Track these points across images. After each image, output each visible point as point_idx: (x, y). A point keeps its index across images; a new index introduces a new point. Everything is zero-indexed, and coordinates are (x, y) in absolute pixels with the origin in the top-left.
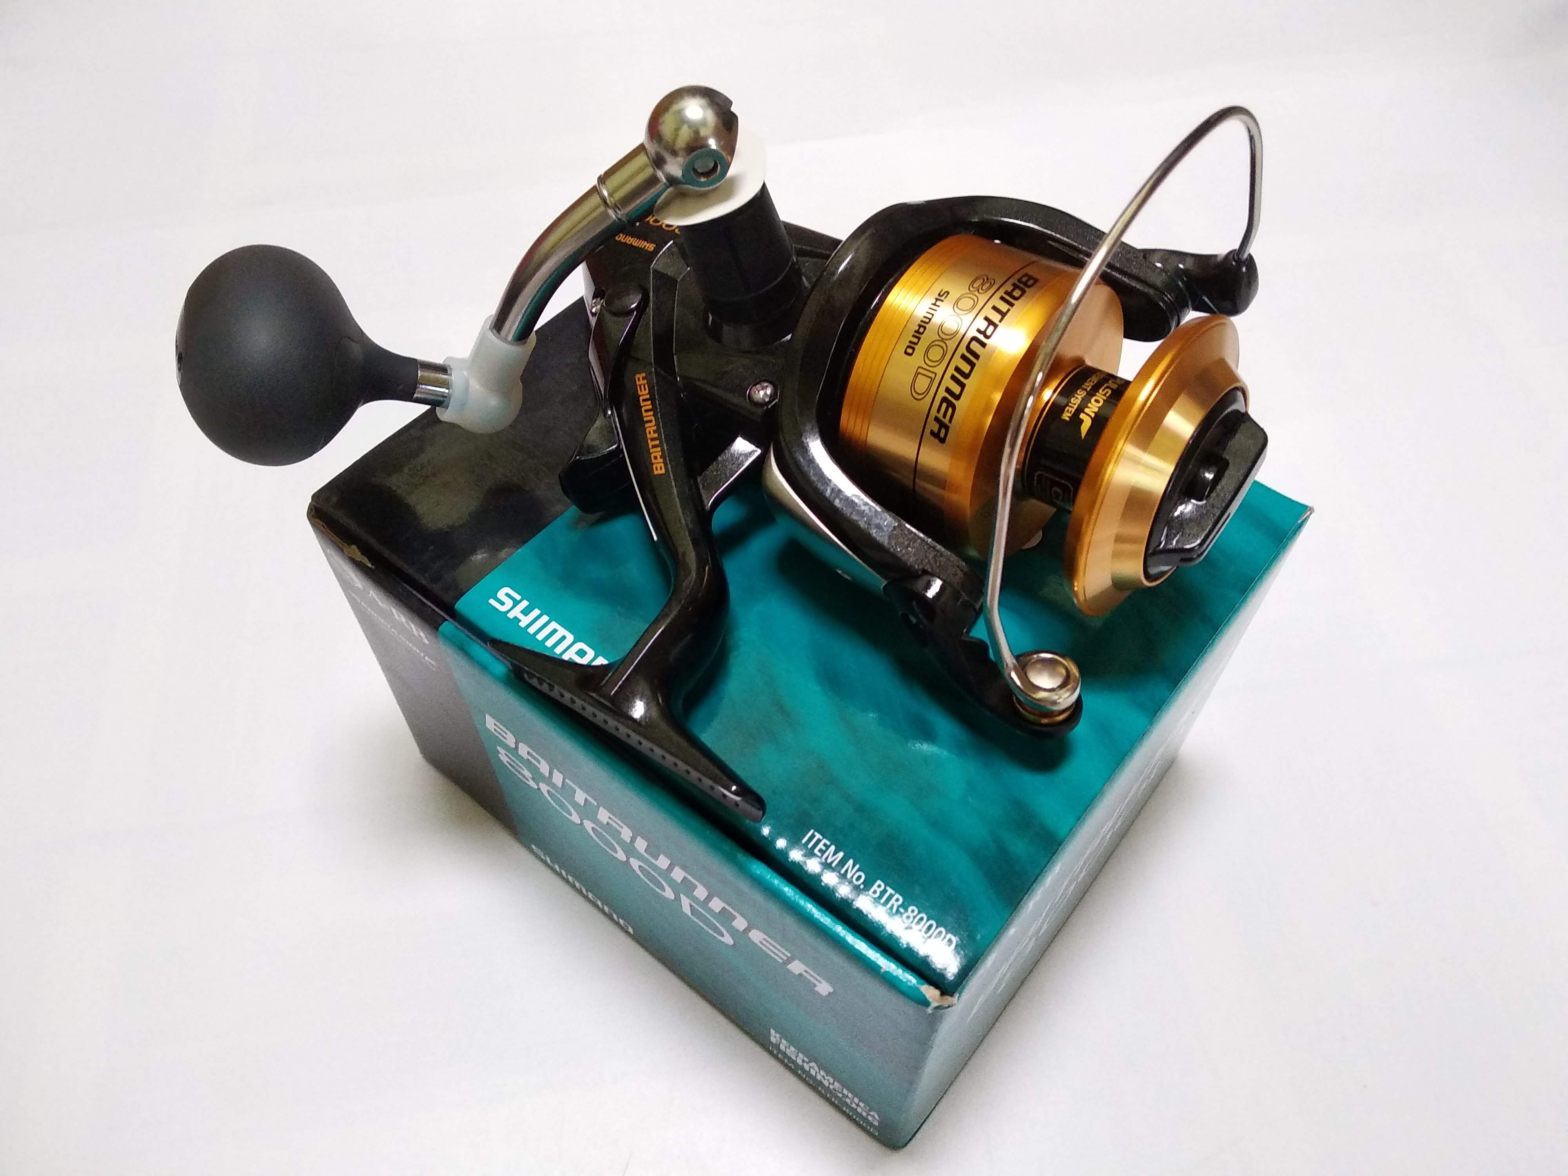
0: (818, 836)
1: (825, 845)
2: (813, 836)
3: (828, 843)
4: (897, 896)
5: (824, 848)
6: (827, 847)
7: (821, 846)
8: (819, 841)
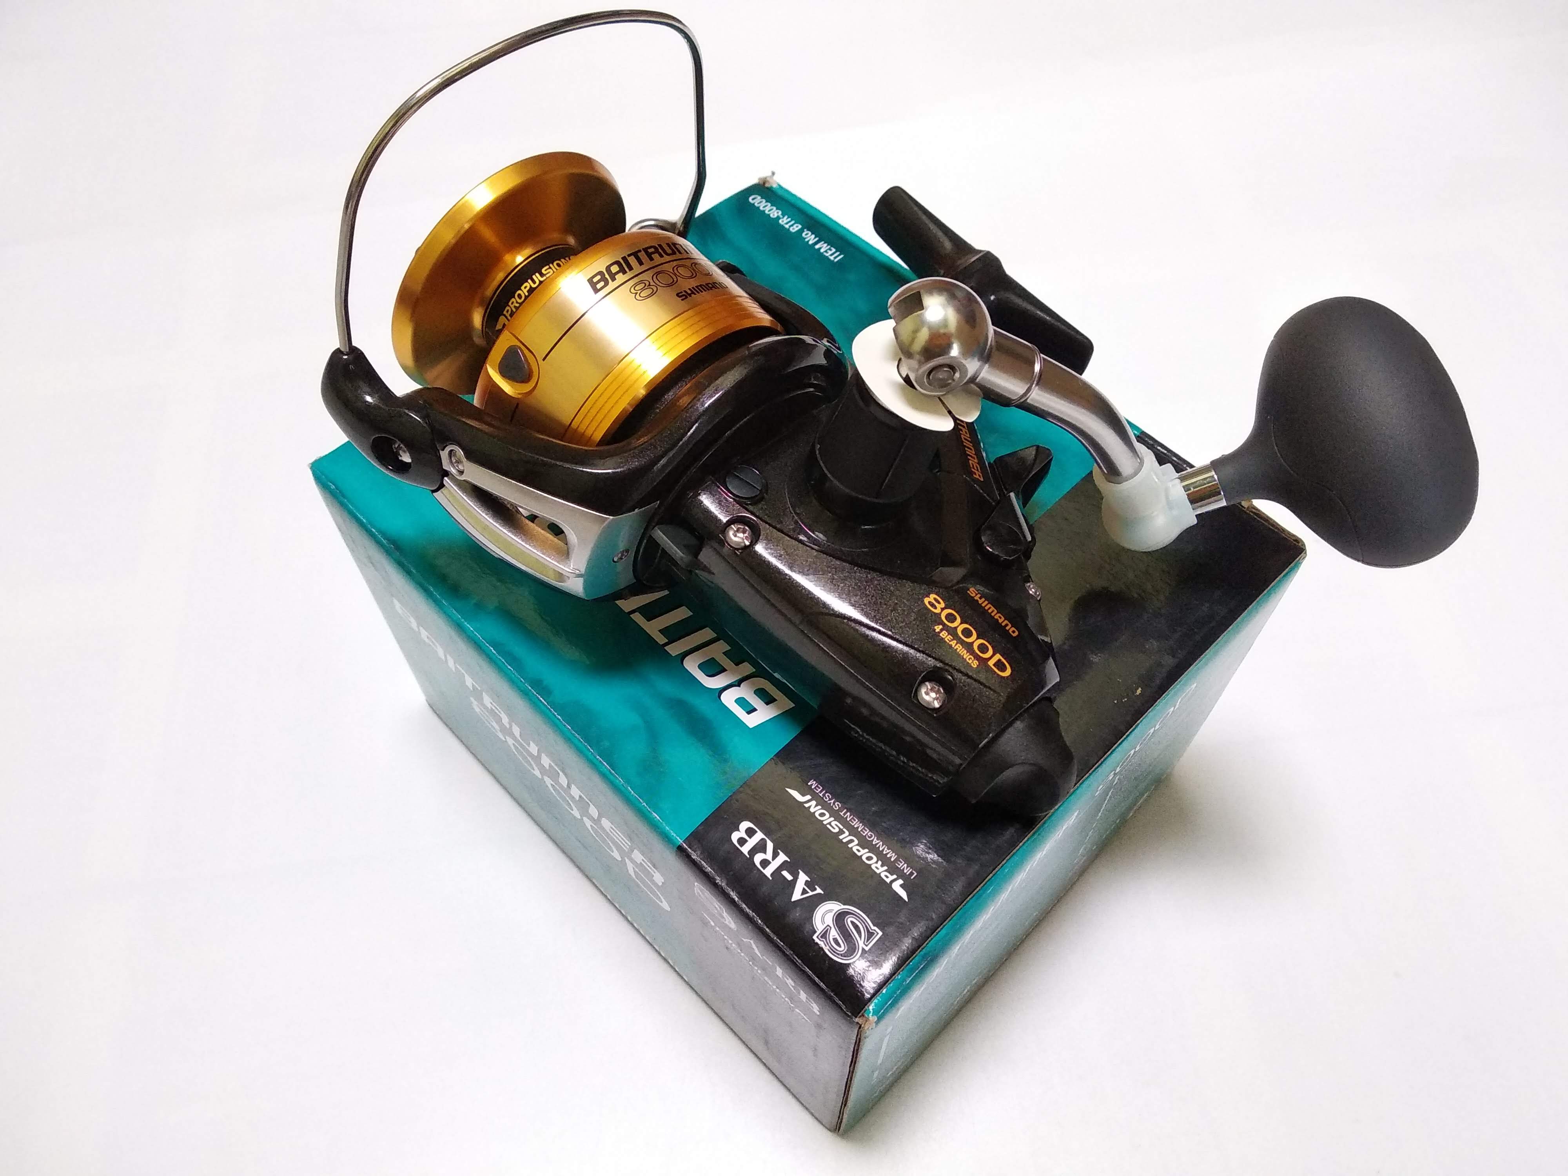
0: (832, 258)
1: (827, 253)
2: (835, 258)
3: (825, 254)
4: (782, 223)
5: (828, 251)
6: (826, 251)
7: (830, 253)
8: (831, 255)
